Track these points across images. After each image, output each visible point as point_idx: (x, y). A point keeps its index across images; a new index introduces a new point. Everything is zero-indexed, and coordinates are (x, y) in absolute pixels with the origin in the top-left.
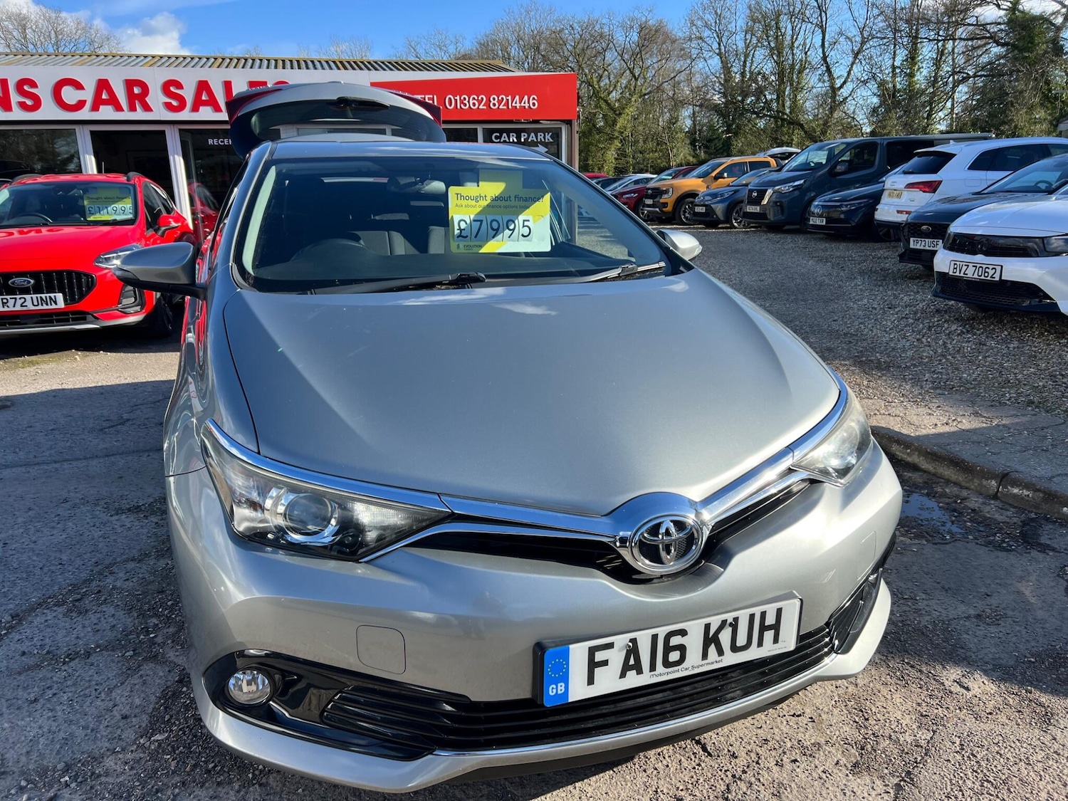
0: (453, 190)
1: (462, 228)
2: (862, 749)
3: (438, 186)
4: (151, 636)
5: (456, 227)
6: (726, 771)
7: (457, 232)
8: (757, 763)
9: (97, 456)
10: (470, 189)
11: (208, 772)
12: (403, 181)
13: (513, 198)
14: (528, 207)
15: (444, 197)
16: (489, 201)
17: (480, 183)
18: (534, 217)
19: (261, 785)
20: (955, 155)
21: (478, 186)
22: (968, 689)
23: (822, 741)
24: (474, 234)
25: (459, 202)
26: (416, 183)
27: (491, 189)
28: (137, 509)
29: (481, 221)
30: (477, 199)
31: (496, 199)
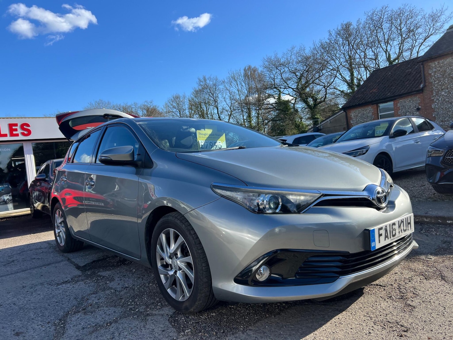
0: (198, 131)
1: (202, 145)
2: (423, 275)
3: (193, 130)
4: (137, 310)
5: (200, 145)
6: (394, 288)
7: (201, 146)
8: (400, 284)
9: (18, 272)
10: (202, 131)
11: (223, 333)
12: (184, 127)
13: (215, 135)
14: (219, 138)
15: (195, 134)
16: (208, 136)
17: (206, 129)
18: (221, 141)
19: (249, 330)
20: (287, 140)
21: (205, 130)
22: (431, 259)
23: (410, 276)
24: (205, 147)
25: (200, 136)
26: (187, 129)
27: (209, 132)
28: (66, 282)
29: (207, 142)
30: (205, 135)
31: (210, 135)
